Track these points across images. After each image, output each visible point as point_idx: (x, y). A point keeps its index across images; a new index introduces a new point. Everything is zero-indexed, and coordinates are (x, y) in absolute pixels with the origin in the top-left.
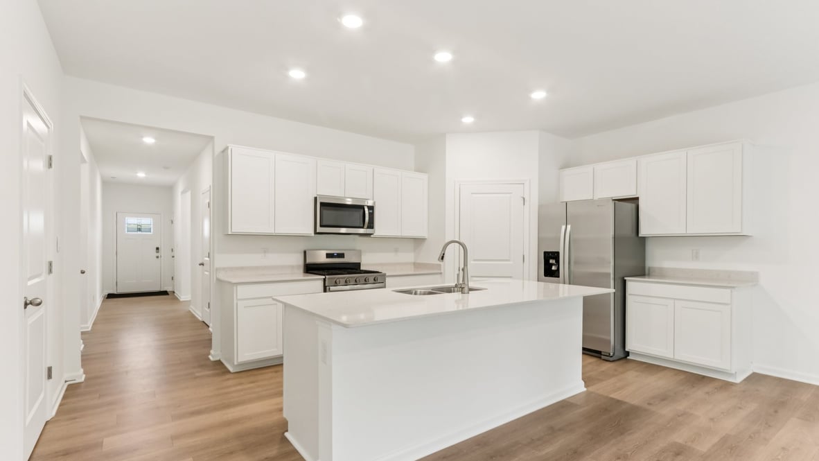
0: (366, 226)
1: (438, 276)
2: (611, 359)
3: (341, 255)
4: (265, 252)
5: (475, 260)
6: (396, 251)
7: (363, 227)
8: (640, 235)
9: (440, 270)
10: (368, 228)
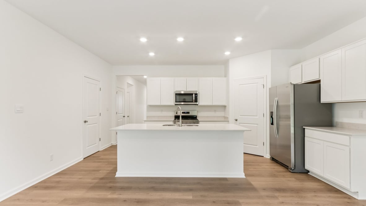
0: (194, 102)
1: (227, 122)
2: (291, 171)
3: (188, 113)
4: (161, 111)
5: (241, 116)
6: (215, 111)
7: (193, 102)
8: (321, 102)
9: (228, 119)
10: (195, 102)
